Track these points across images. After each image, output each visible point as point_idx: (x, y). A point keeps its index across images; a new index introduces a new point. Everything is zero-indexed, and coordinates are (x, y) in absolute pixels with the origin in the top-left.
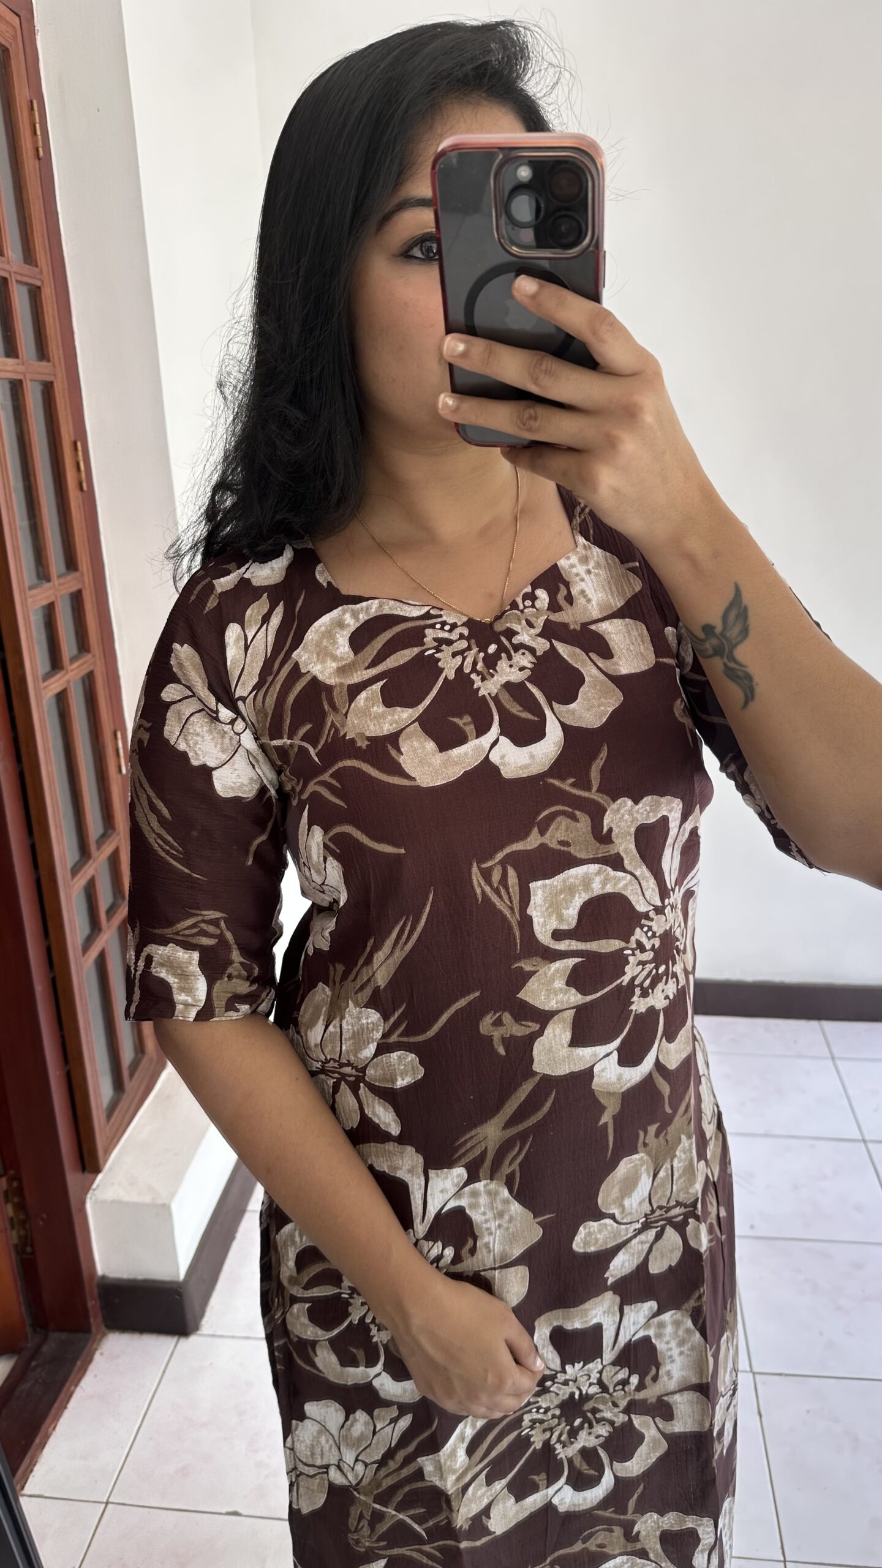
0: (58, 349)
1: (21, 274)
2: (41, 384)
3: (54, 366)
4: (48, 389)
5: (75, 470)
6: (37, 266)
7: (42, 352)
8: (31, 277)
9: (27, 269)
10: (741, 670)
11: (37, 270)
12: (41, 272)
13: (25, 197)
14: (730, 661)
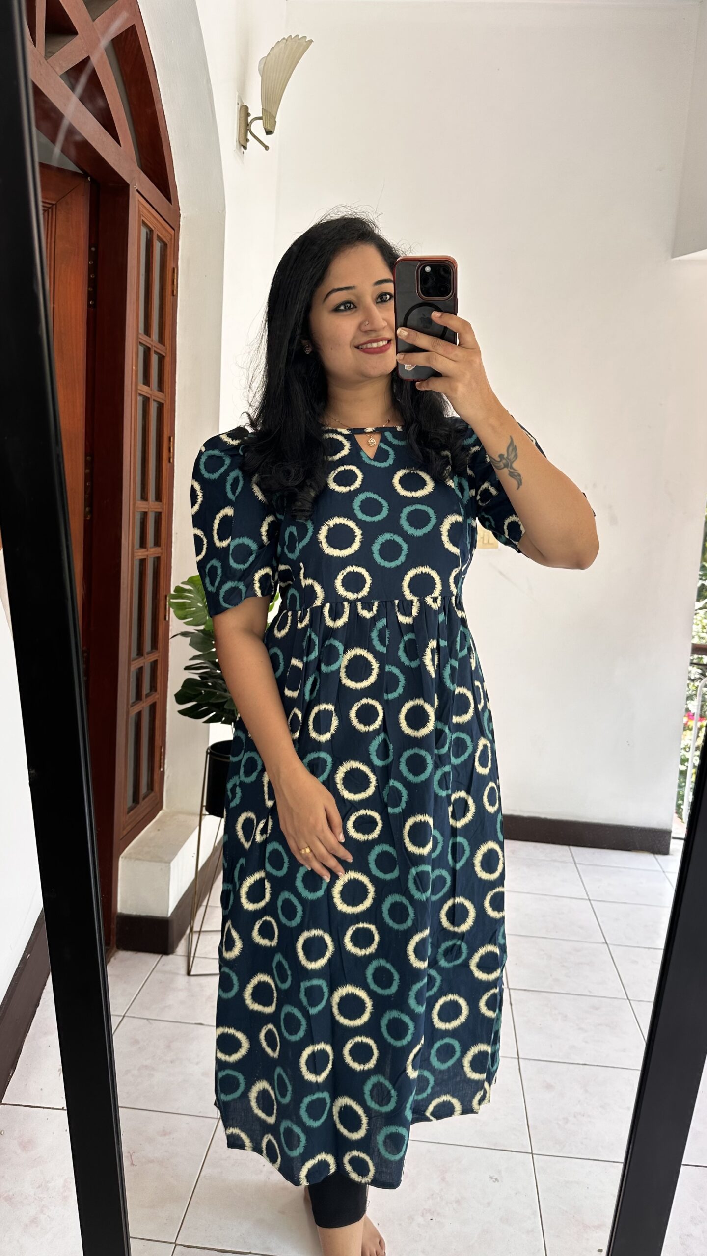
0: (168, 388)
1: (157, 348)
2: (158, 404)
3: (165, 396)
4: (161, 407)
5: (167, 451)
6: (164, 346)
7: (161, 388)
8: (162, 351)
9: (160, 346)
10: (514, 472)
11: (164, 348)
12: (166, 349)
13: (164, 313)
14: (510, 468)
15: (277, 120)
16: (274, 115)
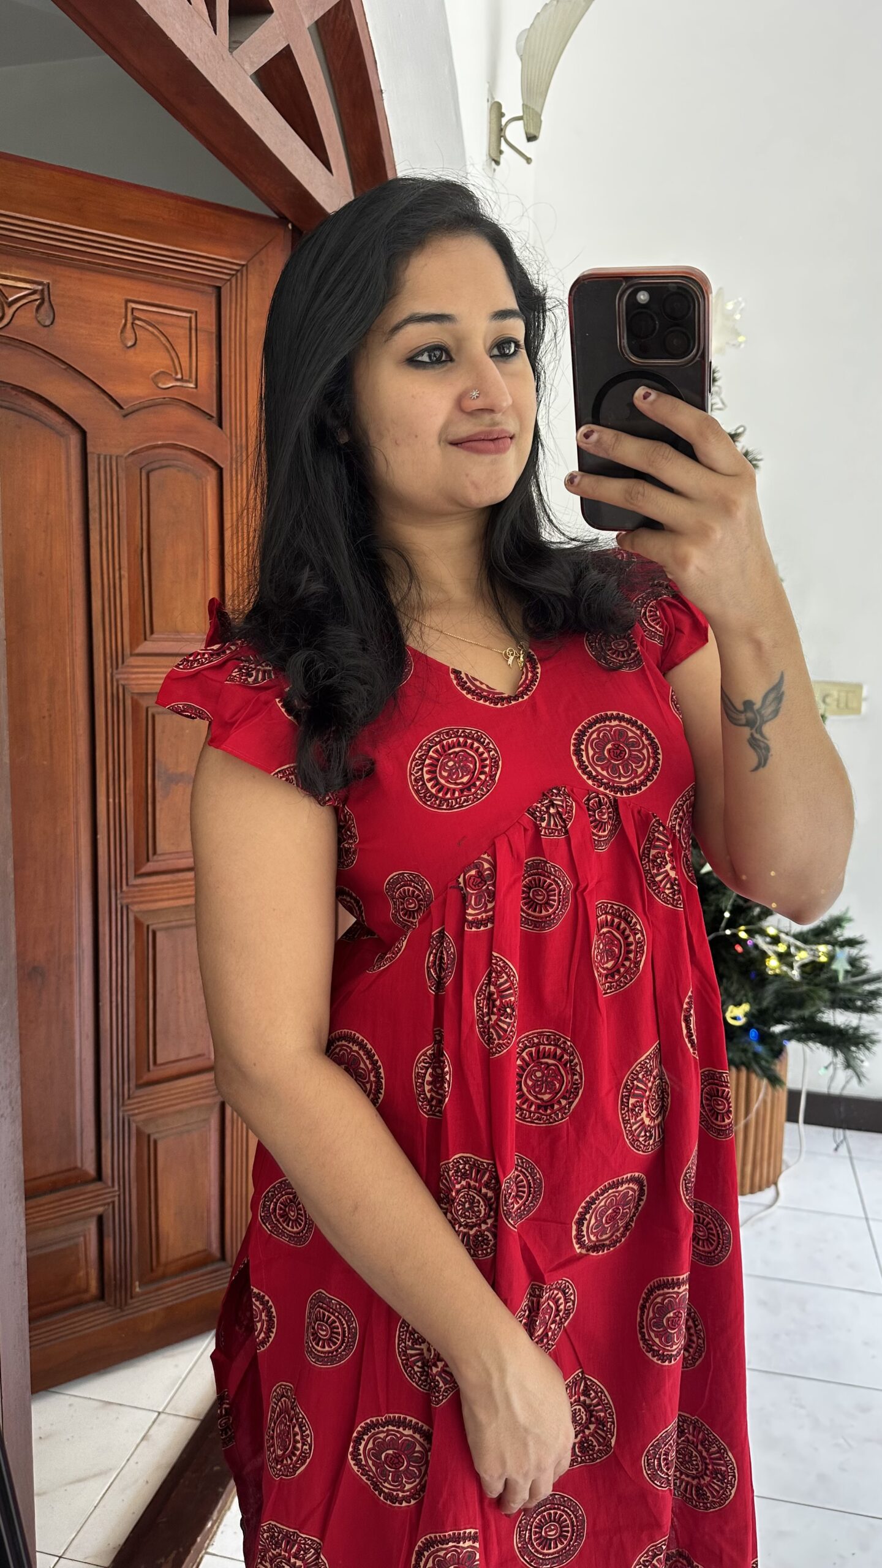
15: (542, 118)
16: (539, 111)
